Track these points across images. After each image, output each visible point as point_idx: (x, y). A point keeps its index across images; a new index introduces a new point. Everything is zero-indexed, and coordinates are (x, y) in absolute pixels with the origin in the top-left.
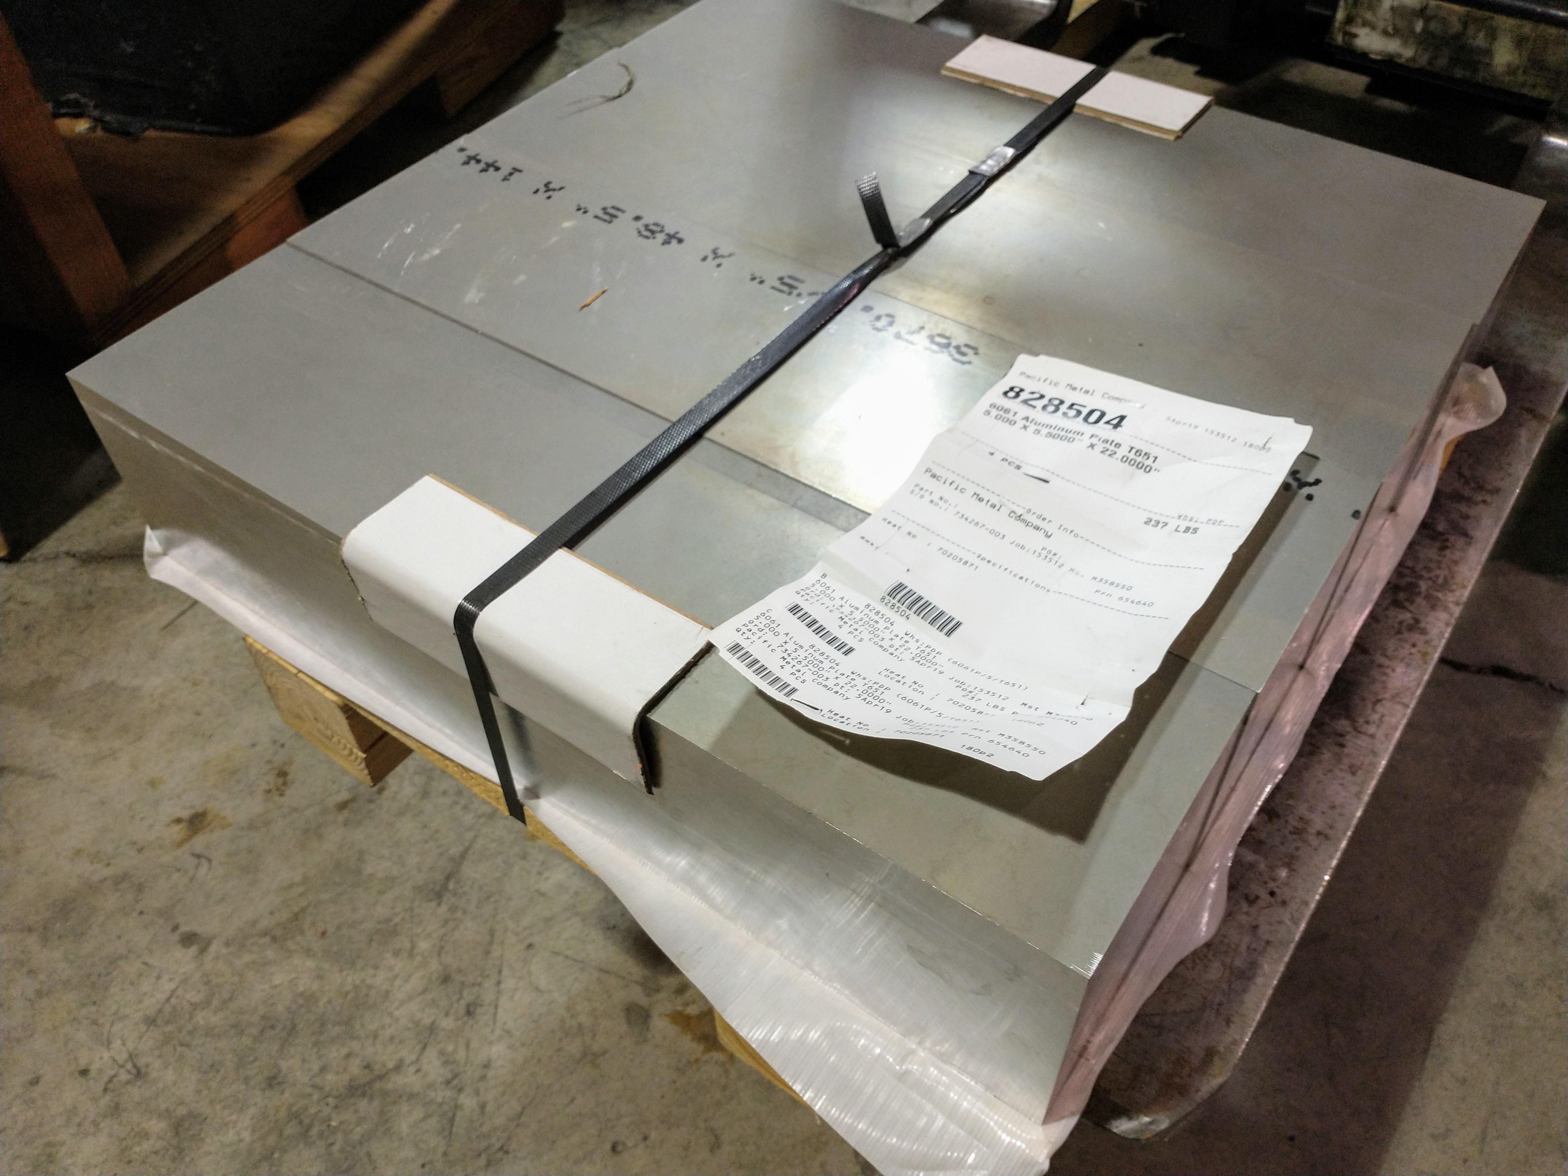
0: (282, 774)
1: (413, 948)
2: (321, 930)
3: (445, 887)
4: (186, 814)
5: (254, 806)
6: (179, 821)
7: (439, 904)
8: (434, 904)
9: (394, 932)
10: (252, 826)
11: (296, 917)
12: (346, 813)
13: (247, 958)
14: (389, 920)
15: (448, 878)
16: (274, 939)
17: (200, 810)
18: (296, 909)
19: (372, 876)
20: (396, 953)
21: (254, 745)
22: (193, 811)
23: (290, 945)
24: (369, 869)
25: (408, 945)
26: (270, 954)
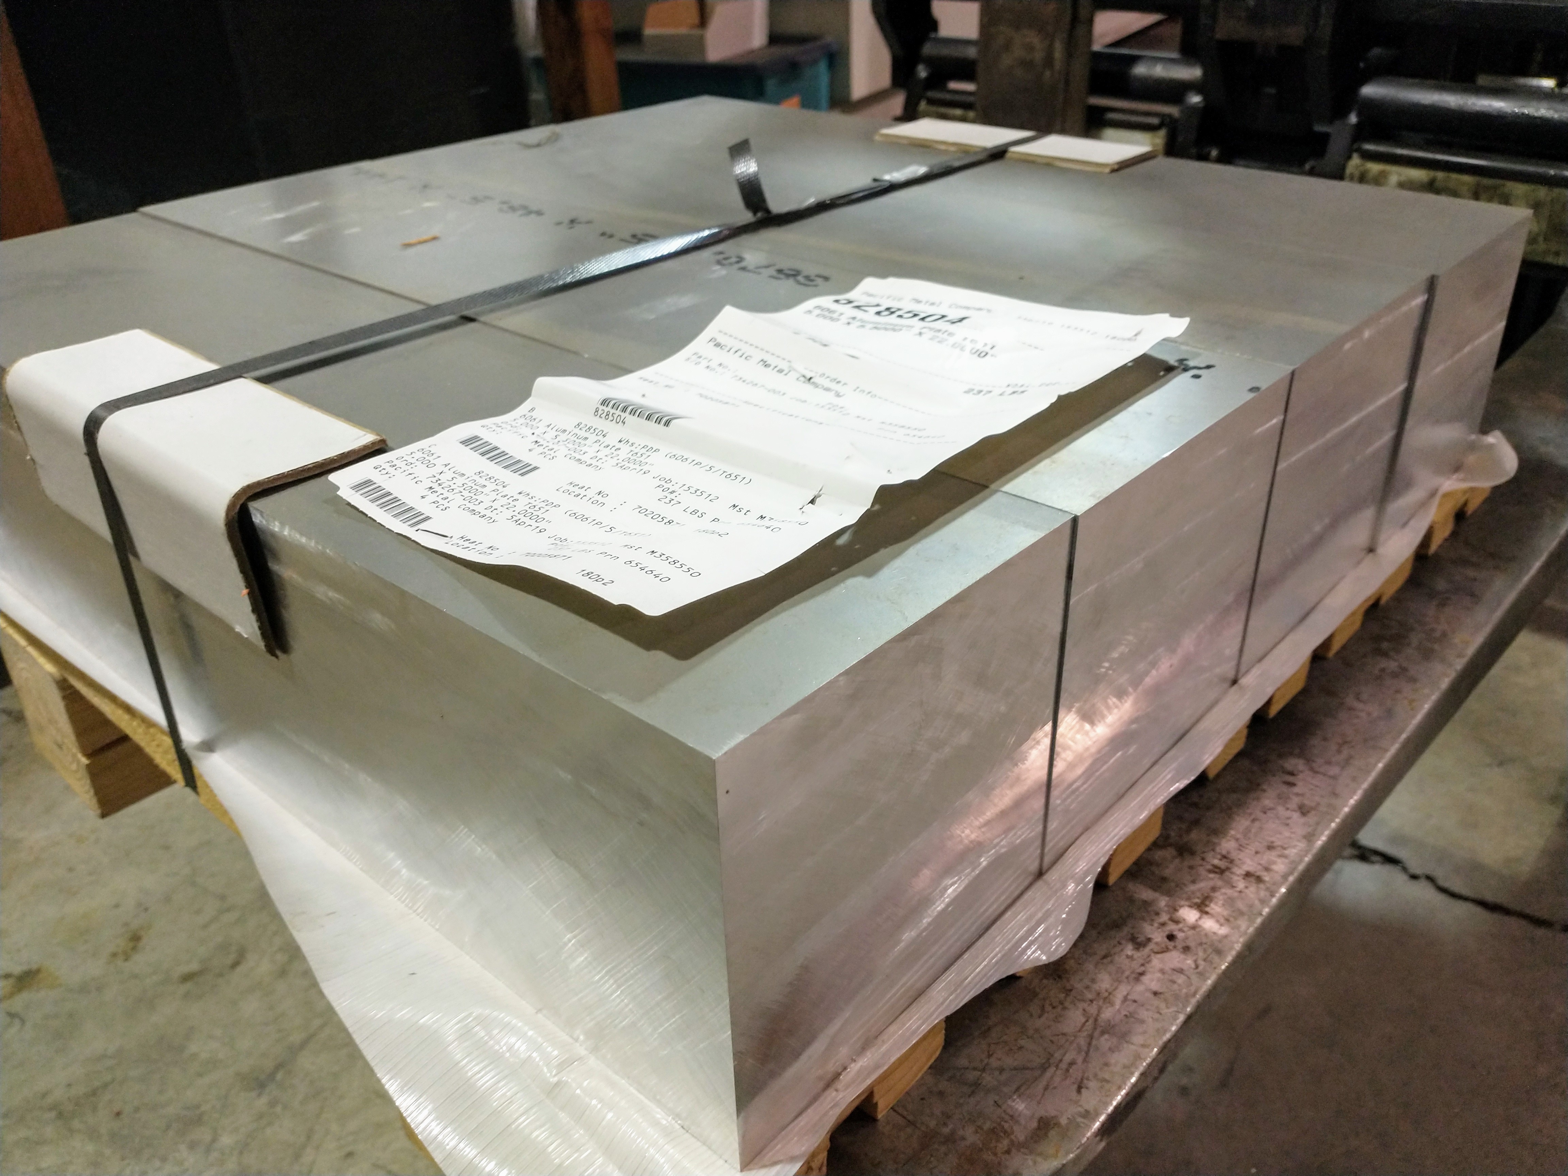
0: (136, 938)
1: (214, 1140)
2: (116, 1110)
3: (272, 1076)
4: (17, 970)
5: (94, 968)
6: (7, 976)
7: (259, 1095)
8: (253, 1094)
9: (198, 1121)
10: (83, 989)
11: (94, 1093)
12: (188, 985)
13: (23, 1133)
14: (198, 1107)
15: (279, 1067)
16: (60, 1115)
17: (34, 967)
18: (97, 1084)
19: (194, 1056)
20: (192, 1146)
21: (117, 906)
22: (25, 968)
23: (76, 1124)
24: (193, 1048)
25: (207, 1137)
26: (49, 1131)
